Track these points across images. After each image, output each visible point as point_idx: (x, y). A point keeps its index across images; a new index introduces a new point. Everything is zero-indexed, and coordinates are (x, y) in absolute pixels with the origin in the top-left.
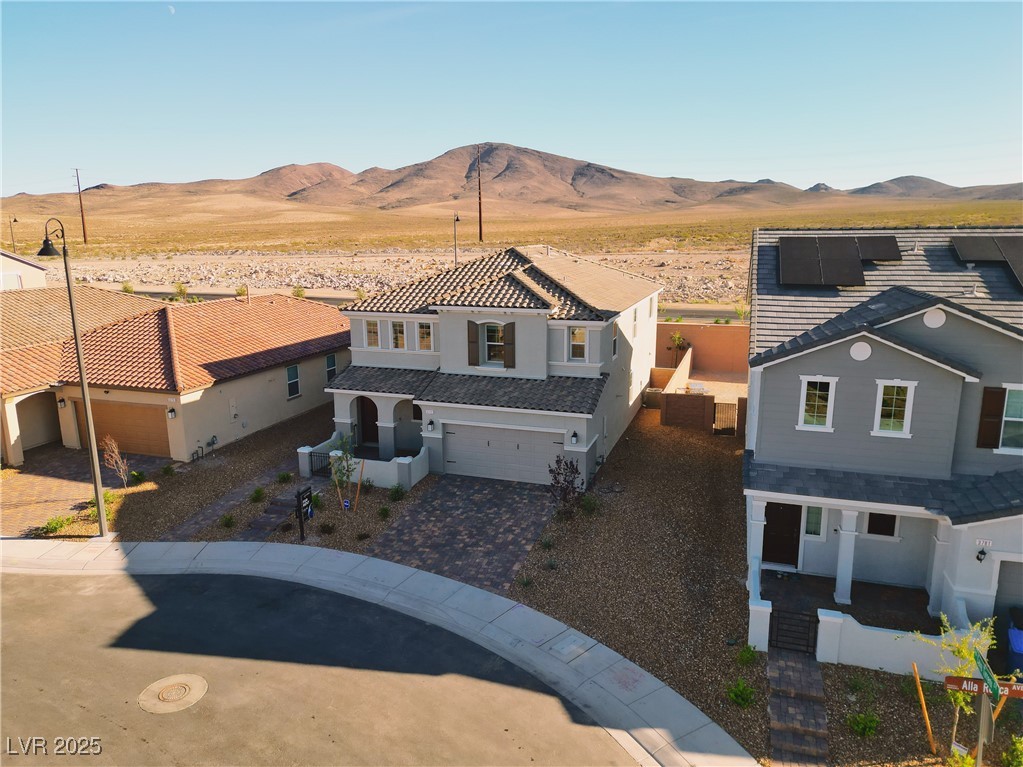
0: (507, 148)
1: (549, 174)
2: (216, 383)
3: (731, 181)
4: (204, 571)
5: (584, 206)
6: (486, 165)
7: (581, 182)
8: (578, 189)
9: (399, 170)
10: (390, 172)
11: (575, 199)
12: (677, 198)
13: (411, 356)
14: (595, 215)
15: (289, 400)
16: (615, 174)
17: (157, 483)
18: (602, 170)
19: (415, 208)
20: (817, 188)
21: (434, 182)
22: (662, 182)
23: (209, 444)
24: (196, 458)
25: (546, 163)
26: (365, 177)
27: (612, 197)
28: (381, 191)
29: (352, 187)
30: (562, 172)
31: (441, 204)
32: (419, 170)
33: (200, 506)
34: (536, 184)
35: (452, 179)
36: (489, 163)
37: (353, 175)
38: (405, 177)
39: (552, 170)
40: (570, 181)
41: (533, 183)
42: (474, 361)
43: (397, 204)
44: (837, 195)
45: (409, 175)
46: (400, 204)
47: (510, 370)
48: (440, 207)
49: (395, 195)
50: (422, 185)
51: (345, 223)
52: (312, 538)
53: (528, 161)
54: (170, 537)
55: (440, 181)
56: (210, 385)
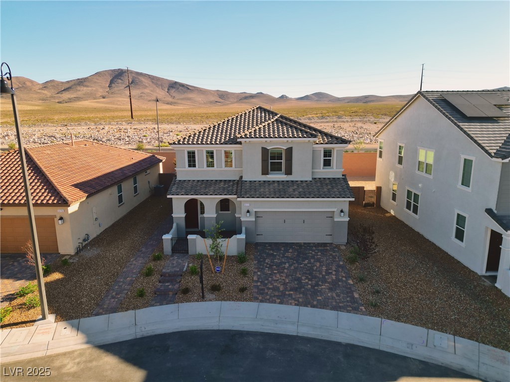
0: (132, 72)
1: (155, 86)
2: (88, 197)
3: (245, 93)
4: (151, 333)
5: (175, 103)
6: (120, 81)
7: (172, 91)
8: (171, 94)
9: (68, 82)
10: (62, 83)
11: (170, 99)
12: (220, 100)
13: (220, 172)
14: (182, 107)
15: (119, 206)
16: (190, 88)
17: (60, 272)
18: (182, 85)
19: (80, 103)
20: (283, 97)
21: (90, 88)
22: (213, 93)
23: (84, 240)
24: (79, 251)
25: (153, 81)
26: (46, 85)
27: (189, 99)
28: (58, 93)
29: (39, 91)
30: (162, 85)
31: (95, 100)
32: (81, 82)
33: (107, 284)
34: (148, 91)
35: (101, 88)
36: (122, 80)
37: (39, 84)
38: (72, 86)
39: (156, 84)
40: (167, 90)
41: (147, 91)
42: (265, 172)
43: (69, 100)
44: (291, 100)
45: (75, 85)
46: (70, 100)
47: (289, 176)
48: (96, 102)
49: (66, 96)
50: (83, 90)
51: (38, 110)
52: (208, 295)
53: (143, 80)
54: (101, 311)
55: (94, 89)
56: (84, 199)
